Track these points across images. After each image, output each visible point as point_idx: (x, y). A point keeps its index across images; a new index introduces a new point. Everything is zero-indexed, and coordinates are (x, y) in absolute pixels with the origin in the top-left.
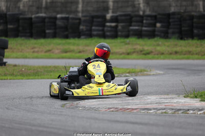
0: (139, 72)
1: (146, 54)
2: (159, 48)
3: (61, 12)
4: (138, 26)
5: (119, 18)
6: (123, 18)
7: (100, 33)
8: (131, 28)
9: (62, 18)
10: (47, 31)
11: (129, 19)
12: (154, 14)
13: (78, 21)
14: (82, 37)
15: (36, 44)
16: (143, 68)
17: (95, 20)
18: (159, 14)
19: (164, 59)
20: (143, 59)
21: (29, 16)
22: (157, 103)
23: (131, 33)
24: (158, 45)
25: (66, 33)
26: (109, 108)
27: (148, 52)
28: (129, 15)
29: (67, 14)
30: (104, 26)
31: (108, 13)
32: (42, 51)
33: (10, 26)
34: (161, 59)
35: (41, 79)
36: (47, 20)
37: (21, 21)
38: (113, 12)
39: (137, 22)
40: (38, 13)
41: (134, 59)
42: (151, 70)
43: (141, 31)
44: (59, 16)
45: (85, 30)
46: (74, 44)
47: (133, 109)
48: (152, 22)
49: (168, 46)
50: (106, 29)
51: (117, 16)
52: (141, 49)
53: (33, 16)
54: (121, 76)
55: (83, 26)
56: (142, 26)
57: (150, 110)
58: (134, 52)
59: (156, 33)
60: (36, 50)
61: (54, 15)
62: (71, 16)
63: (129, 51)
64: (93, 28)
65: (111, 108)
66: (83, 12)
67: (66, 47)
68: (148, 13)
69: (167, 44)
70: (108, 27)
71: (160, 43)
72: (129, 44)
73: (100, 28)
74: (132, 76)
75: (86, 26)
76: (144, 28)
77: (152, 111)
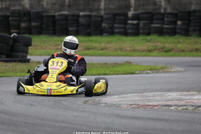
0: (159, 69)
1: (167, 51)
2: (179, 46)
3: (84, 10)
4: (160, 24)
5: (141, 16)
6: (145, 15)
7: (123, 30)
8: (153, 25)
9: (85, 16)
10: (70, 29)
11: (151, 17)
12: (175, 12)
13: (100, 19)
14: (104, 34)
16: (164, 65)
17: (117, 17)
18: (180, 12)
19: (184, 56)
20: (163, 56)
21: (52, 14)
22: (177, 100)
23: (153, 30)
24: (179, 42)
25: (89, 30)
26: (131, 105)
27: (169, 49)
28: (150, 13)
29: (89, 12)
30: (126, 24)
31: (130, 11)
33: (33, 24)
34: (182, 56)
36: (69, 18)
37: (44, 19)
38: (135, 10)
39: (158, 19)
40: (61, 11)
41: (155, 56)
42: (171, 68)
43: (162, 28)
44: (81, 14)
45: (107, 27)
46: (96, 42)
47: (154, 106)
48: (172, 19)
49: (189, 44)
50: (127, 26)
51: (139, 14)
52: (163, 47)
53: (56, 14)
54: (143, 73)
55: (105, 23)
56: (163, 24)
57: (171, 106)
58: (155, 49)
59: (177, 31)
60: (59, 47)
61: (76, 12)
62: (93, 14)
63: (150, 48)
64: (115, 25)
66: (105, 9)
67: (89, 45)
68: (169, 11)
69: (187, 41)
70: (130, 24)
71: (181, 40)
72: (150, 41)
73: (122, 26)
74: (153, 73)
75: (109, 24)
76: (165, 26)
77: (172, 108)
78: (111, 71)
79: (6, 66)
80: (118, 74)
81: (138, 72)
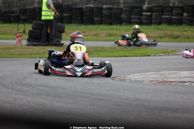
0: (170, 52)
1: (175, 38)
2: (185, 33)
3: (106, 4)
4: (169, 15)
5: (154, 8)
6: (157, 8)
7: (138, 20)
8: (163, 16)
9: (107, 9)
10: (95, 19)
11: (162, 9)
12: (181, 5)
13: (120, 11)
14: (123, 24)
15: (85, 29)
16: (174, 49)
17: (134, 10)
18: (186, 6)
19: (190, 42)
20: (172, 42)
21: (80, 6)
22: (190, 77)
23: (163, 20)
24: (185, 31)
25: (111, 20)
27: (177, 36)
28: (161, 6)
29: (111, 5)
30: (141, 15)
31: (144, 4)
32: (90, 35)
33: (65, 15)
34: (187, 42)
35: (92, 57)
36: (95, 10)
37: (74, 10)
38: (148, 4)
39: (168, 12)
40: (87, 4)
41: (166, 42)
42: (180, 51)
43: (171, 19)
44: (104, 6)
45: (125, 18)
46: (116, 30)
47: (171, 82)
48: (180, 12)
49: (193, 32)
50: (142, 17)
51: (152, 7)
52: (171, 34)
53: (84, 7)
54: (156, 56)
55: (124, 14)
56: (172, 15)
57: (186, 82)
58: (166, 36)
59: (183, 21)
60: (86, 34)
61: (100, 5)
62: (114, 7)
63: (161, 35)
64: (132, 16)
65: (153, 81)
66: (124, 3)
67: (111, 32)
68: (177, 4)
69: (192, 30)
70: (144, 15)
71: (187, 29)
72: (161, 29)
73: (138, 17)
74: (165, 55)
75: (127, 15)
76: (173, 17)
77: (187, 84)
78: (130, 54)
79: (44, 49)
80: (136, 56)
81: (152, 55)
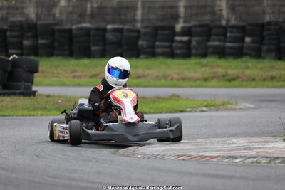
0: (220, 105)
1: (230, 80)
2: (248, 72)
3: (112, 22)
4: (220, 41)
5: (193, 30)
6: (199, 29)
7: (167, 50)
8: (210, 43)
9: (114, 30)
10: (93, 48)
11: (208, 31)
12: (241, 24)
13: (135, 34)
14: (142, 56)
15: (77, 65)
16: (226, 100)
17: (160, 32)
18: (249, 24)
19: (256, 87)
20: (225, 87)
21: (67, 27)
22: (245, 149)
23: (210, 50)
24: (248, 68)
25: (120, 51)
26: (179, 156)
27: (233, 77)
28: (207, 26)
29: (120, 24)
30: (172, 41)
31: (178, 23)
32: (85, 76)
33: (41, 41)
36: (92, 33)
37: (56, 34)
38: (185, 22)
39: (218, 35)
40: (80, 23)
41: (214, 87)
42: (237, 103)
43: (224, 48)
44: (109, 27)
45: (145, 46)
47: (212, 157)
48: (239, 35)
49: (261, 69)
50: (174, 44)
51: (190, 27)
52: (224, 73)
53: (74, 27)
54: (196, 111)
55: (143, 40)
56: (225, 41)
57: (236, 158)
58: (214, 77)
59: (245, 51)
60: (77, 74)
61: (102, 25)
62: (126, 27)
63: (206, 76)
64: (157, 43)
65: (182, 156)
66: (143, 21)
68: (233, 22)
69: (259, 66)
70: (178, 42)
71: (250, 65)
72: (206, 66)
73: (167, 44)
74: (211, 110)
75: (148, 41)
76: (228, 44)
77: (238, 160)
78: (150, 108)
80: (161, 113)
81: (189, 110)
